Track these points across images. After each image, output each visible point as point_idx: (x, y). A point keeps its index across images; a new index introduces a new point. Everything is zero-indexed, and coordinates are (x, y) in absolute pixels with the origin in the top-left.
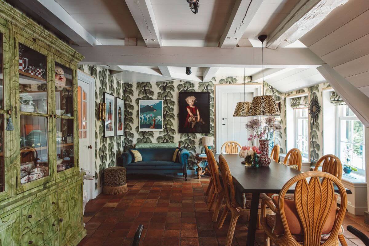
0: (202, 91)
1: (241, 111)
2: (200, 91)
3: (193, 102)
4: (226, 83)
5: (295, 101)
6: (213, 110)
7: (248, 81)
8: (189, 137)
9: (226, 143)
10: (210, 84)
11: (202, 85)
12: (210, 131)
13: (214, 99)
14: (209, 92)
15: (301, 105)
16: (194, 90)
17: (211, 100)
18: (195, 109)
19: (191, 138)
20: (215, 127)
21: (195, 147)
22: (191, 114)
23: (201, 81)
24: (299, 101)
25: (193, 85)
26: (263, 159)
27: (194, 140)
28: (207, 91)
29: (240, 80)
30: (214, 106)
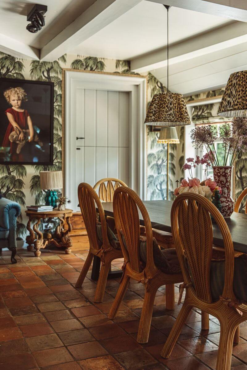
0: (39, 79)
1: (167, 112)
2: (34, 79)
3: (19, 100)
4: (85, 69)
5: (201, 111)
6: (60, 119)
7: (123, 69)
8: (10, 174)
9: (100, 183)
10: (55, 66)
11: (38, 67)
12: (53, 161)
13: (61, 97)
14: (53, 83)
15: (213, 117)
16: (22, 75)
17: (56, 99)
18: (25, 115)
19: (15, 175)
20: (63, 154)
21: (22, 193)
22: (14, 125)
23: (37, 59)
24: (208, 111)
25: (20, 65)
26: (224, 203)
27: (21, 178)
28: (47, 80)
29: (110, 67)
30: (63, 112)
